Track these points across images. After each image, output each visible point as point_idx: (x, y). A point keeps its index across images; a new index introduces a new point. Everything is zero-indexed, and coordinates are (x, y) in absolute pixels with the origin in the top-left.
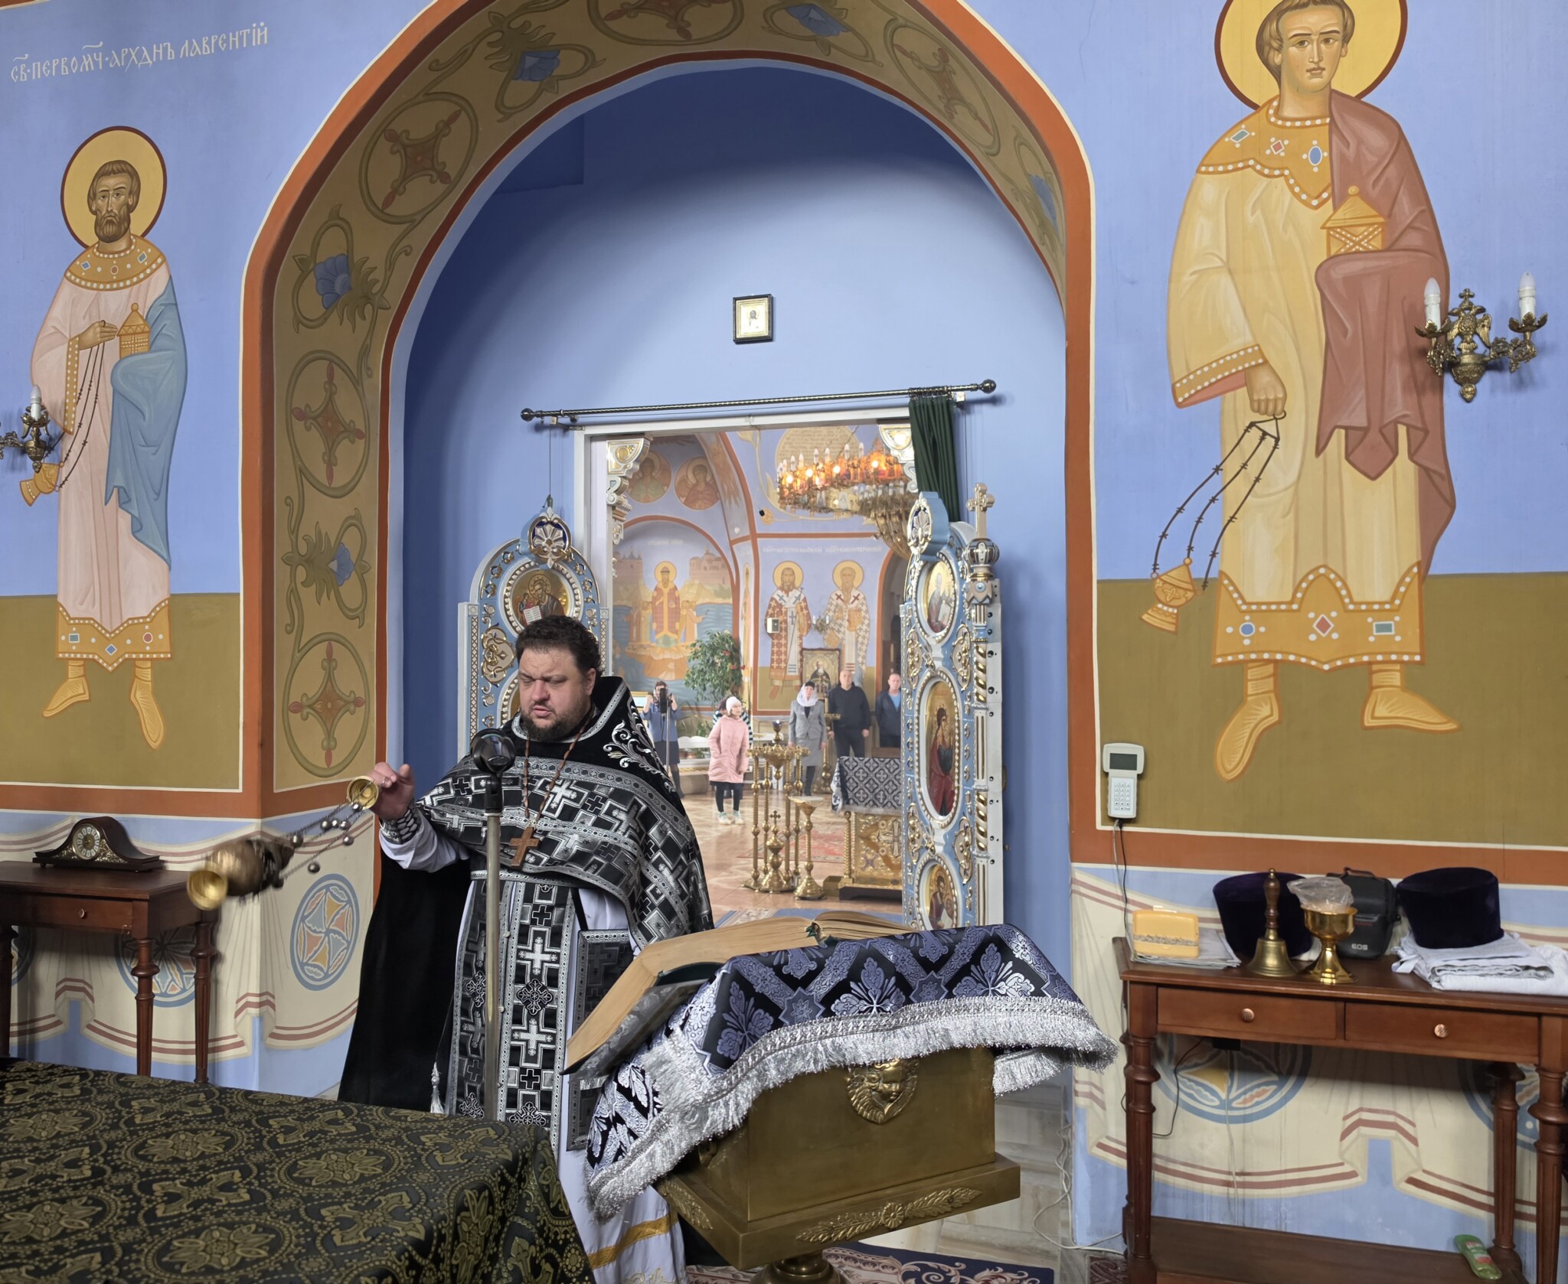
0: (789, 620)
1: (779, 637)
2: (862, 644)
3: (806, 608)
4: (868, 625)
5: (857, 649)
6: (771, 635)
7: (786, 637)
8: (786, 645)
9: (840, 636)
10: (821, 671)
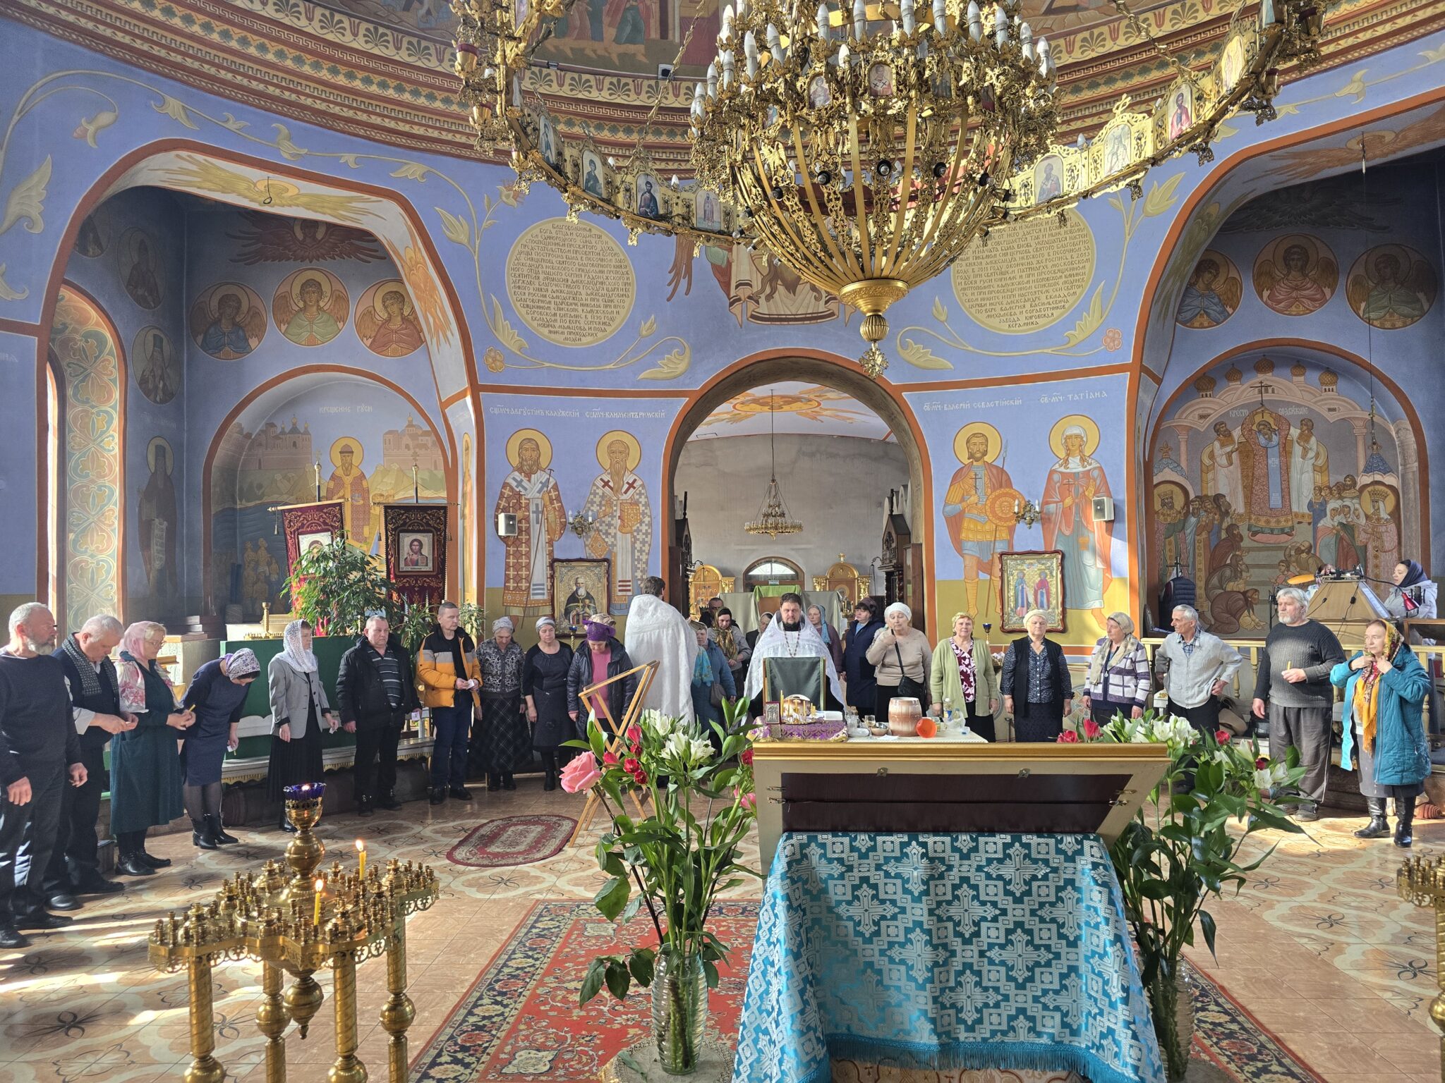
0: (533, 517)
1: (517, 542)
2: (641, 551)
3: (558, 499)
4: (650, 525)
5: (633, 559)
6: (504, 539)
7: (528, 542)
8: (528, 555)
9: (609, 540)
10: (582, 592)
